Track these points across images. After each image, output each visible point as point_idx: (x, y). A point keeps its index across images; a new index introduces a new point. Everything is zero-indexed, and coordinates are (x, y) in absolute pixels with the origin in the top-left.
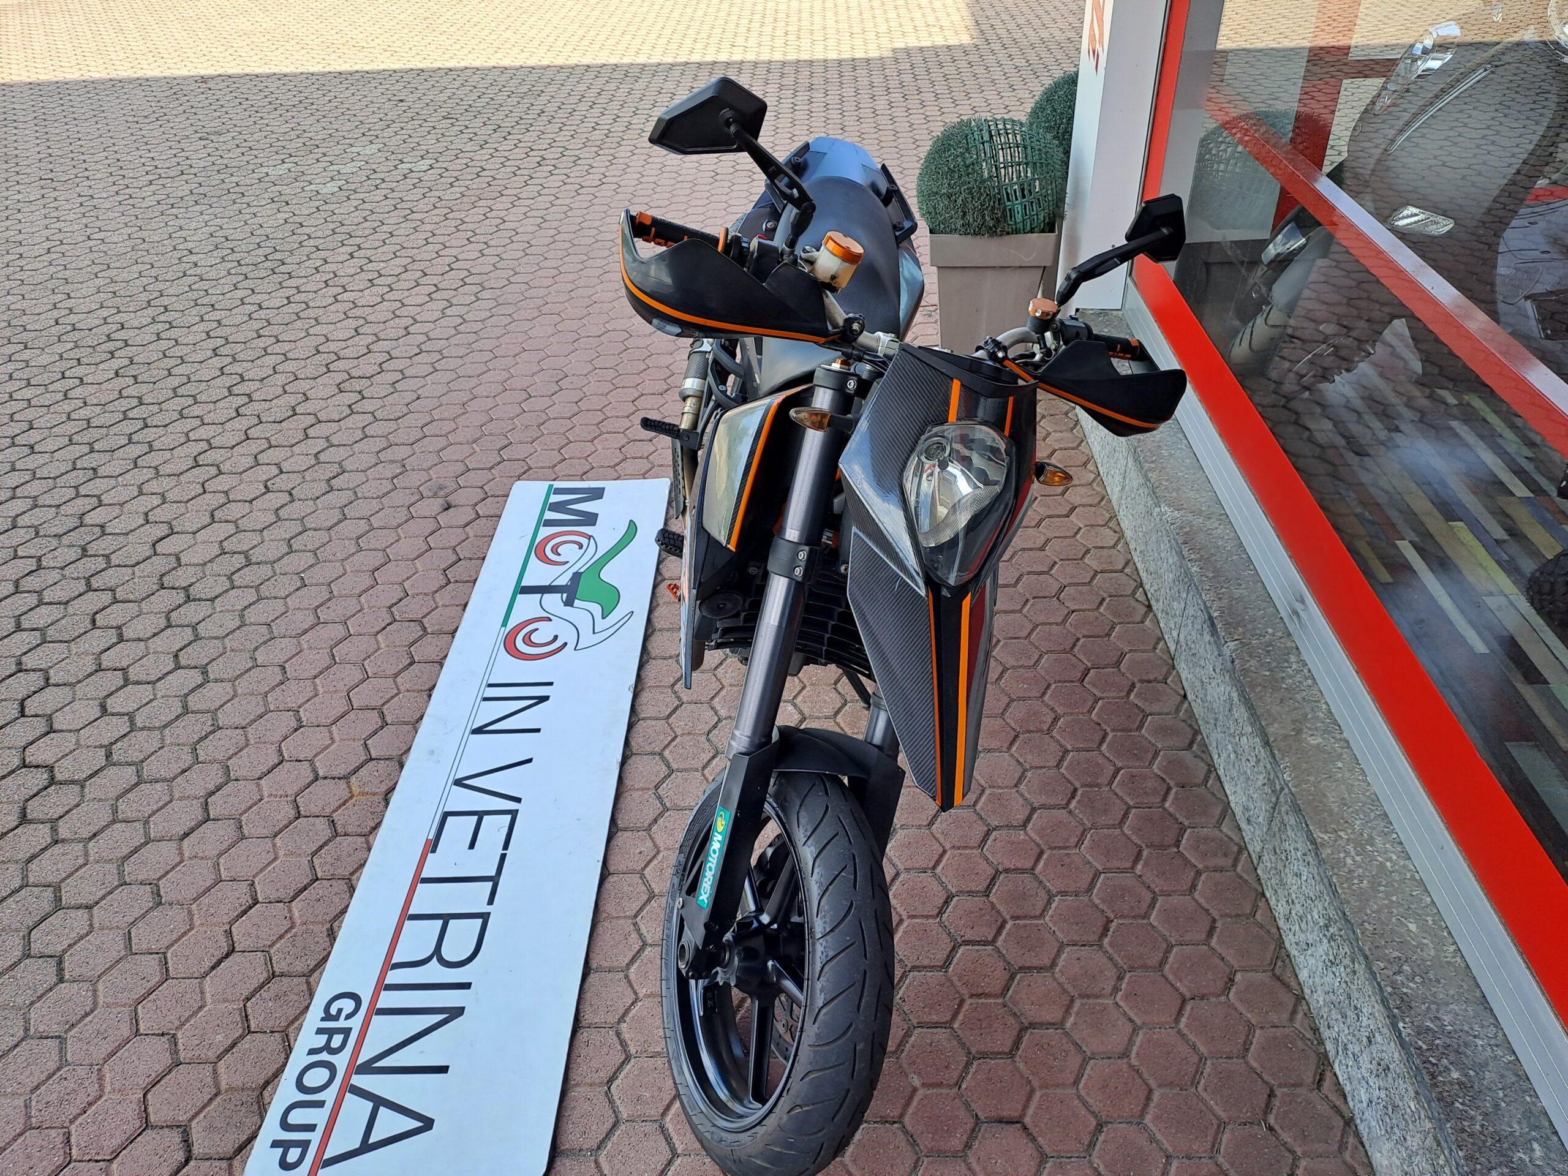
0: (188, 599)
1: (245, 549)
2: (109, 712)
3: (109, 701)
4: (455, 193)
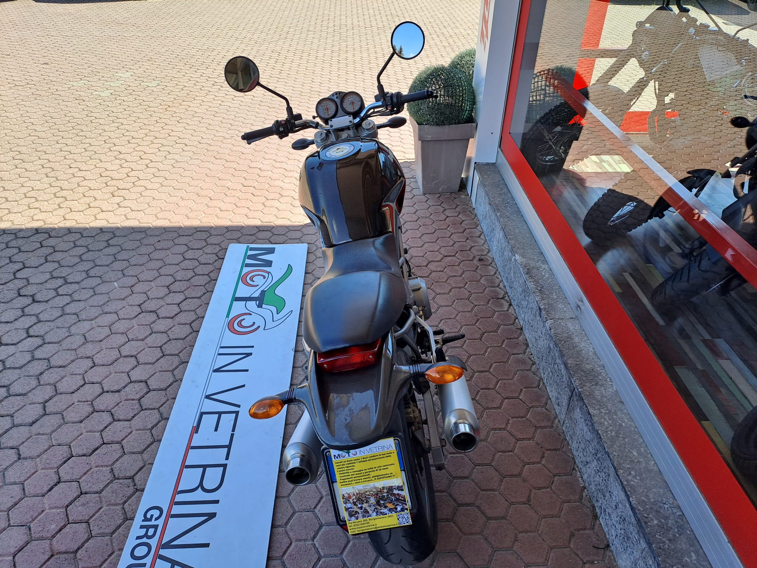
0: (34, 301)
1: (64, 275)
4: (171, 98)
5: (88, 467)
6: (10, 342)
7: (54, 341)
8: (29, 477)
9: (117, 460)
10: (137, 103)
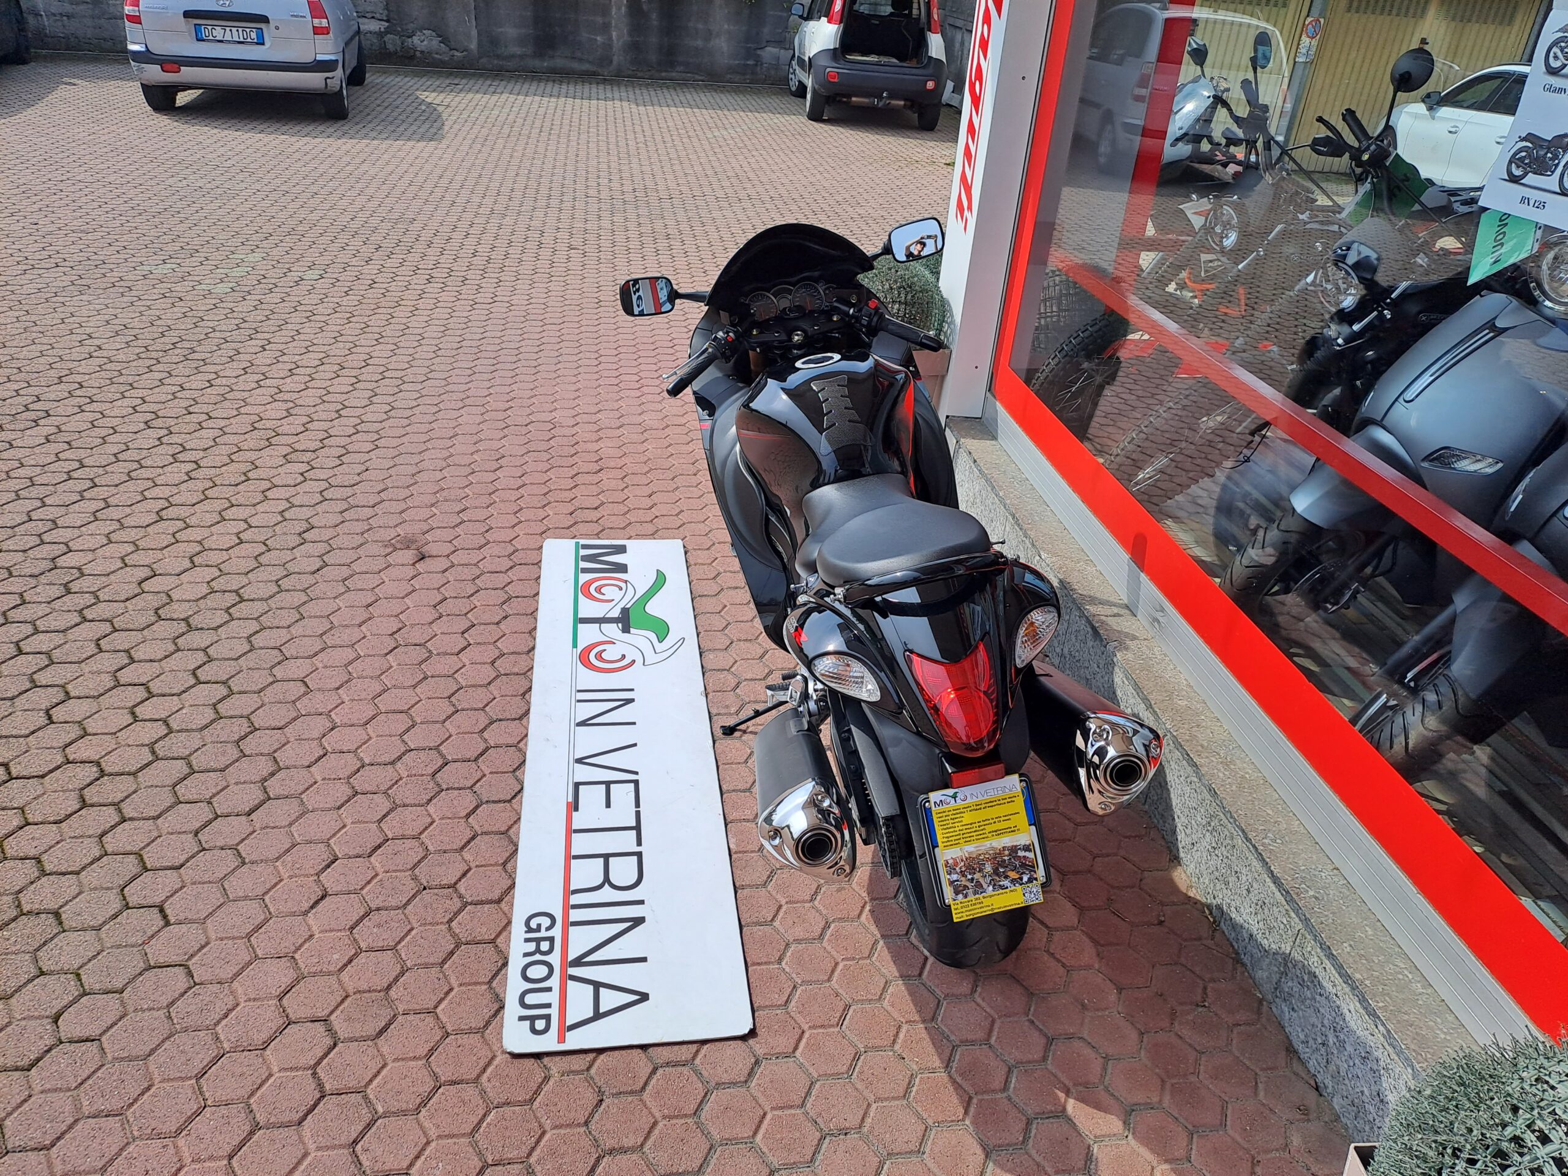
1: (234, 588)
2: (140, 718)
3: (137, 710)
4: (352, 300)
5: (371, 874)
6: (168, 691)
7: (249, 689)
8: (270, 890)
9: (419, 862)
10: (288, 306)
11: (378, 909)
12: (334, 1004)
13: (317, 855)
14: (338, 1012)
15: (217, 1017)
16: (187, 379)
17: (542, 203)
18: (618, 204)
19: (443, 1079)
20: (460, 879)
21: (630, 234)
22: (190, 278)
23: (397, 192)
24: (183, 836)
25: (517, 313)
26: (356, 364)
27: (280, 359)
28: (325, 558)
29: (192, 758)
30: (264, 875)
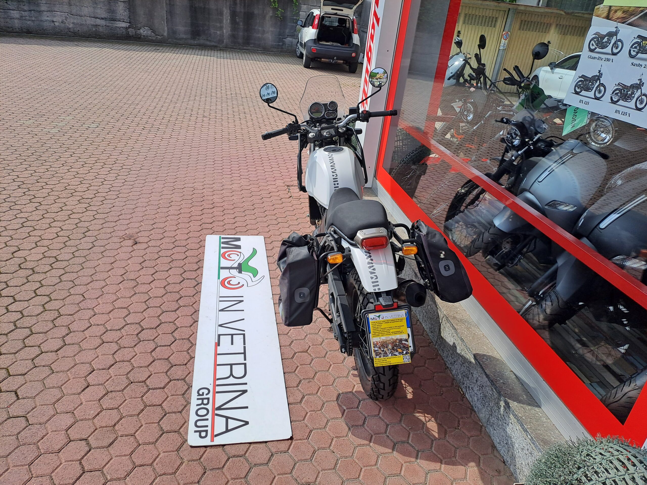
1: (54, 256)
2: (10, 310)
3: (9, 307)
4: (110, 136)
10: (82, 139)
11: (111, 392)
12: (90, 432)
13: (86, 369)
14: (92, 436)
15: (39, 439)
16: (37, 168)
17: (192, 98)
18: (224, 99)
19: (137, 464)
20: (147, 379)
21: (229, 111)
22: (41, 126)
23: (131, 92)
24: (27, 361)
25: (181, 143)
26: (111, 163)
27: (78, 160)
28: (94, 243)
29: (32, 327)
30: (62, 377)
